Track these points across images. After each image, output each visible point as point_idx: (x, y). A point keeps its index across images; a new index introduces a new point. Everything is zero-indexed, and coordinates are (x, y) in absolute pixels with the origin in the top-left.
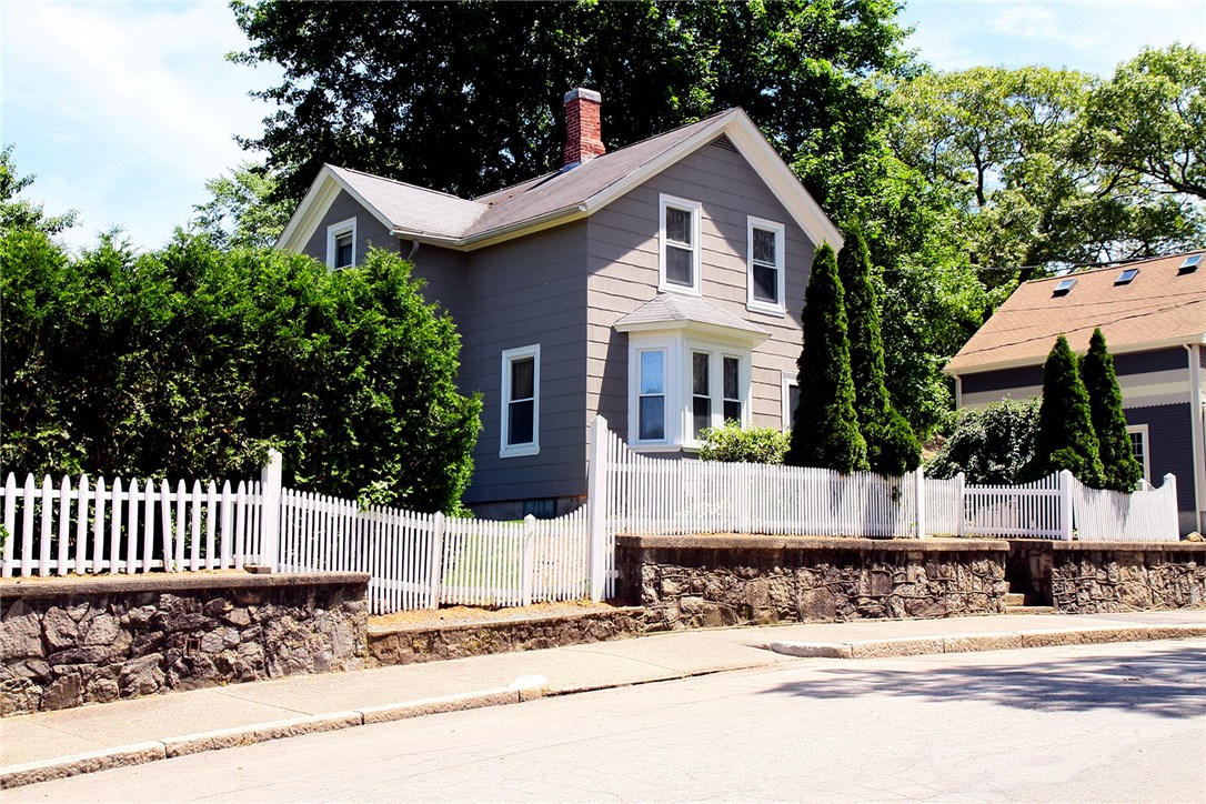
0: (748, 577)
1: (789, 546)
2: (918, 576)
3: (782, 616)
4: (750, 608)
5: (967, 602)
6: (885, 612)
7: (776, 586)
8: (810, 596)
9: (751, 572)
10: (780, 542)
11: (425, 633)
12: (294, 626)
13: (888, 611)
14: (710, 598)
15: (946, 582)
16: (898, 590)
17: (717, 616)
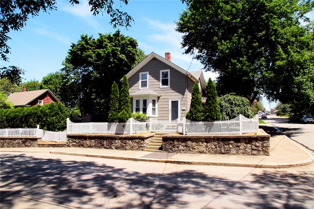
0: (83, 141)
1: (89, 136)
2: (118, 142)
3: (89, 147)
4: (83, 145)
5: (132, 148)
6: (110, 148)
7: (88, 142)
8: (94, 144)
9: (83, 140)
10: (87, 135)
11: (43, 144)
12: (32, 142)
13: (111, 148)
14: (77, 143)
15: (126, 143)
16: (113, 144)
17: (78, 146)
